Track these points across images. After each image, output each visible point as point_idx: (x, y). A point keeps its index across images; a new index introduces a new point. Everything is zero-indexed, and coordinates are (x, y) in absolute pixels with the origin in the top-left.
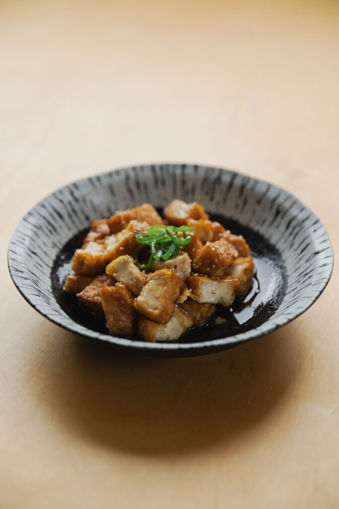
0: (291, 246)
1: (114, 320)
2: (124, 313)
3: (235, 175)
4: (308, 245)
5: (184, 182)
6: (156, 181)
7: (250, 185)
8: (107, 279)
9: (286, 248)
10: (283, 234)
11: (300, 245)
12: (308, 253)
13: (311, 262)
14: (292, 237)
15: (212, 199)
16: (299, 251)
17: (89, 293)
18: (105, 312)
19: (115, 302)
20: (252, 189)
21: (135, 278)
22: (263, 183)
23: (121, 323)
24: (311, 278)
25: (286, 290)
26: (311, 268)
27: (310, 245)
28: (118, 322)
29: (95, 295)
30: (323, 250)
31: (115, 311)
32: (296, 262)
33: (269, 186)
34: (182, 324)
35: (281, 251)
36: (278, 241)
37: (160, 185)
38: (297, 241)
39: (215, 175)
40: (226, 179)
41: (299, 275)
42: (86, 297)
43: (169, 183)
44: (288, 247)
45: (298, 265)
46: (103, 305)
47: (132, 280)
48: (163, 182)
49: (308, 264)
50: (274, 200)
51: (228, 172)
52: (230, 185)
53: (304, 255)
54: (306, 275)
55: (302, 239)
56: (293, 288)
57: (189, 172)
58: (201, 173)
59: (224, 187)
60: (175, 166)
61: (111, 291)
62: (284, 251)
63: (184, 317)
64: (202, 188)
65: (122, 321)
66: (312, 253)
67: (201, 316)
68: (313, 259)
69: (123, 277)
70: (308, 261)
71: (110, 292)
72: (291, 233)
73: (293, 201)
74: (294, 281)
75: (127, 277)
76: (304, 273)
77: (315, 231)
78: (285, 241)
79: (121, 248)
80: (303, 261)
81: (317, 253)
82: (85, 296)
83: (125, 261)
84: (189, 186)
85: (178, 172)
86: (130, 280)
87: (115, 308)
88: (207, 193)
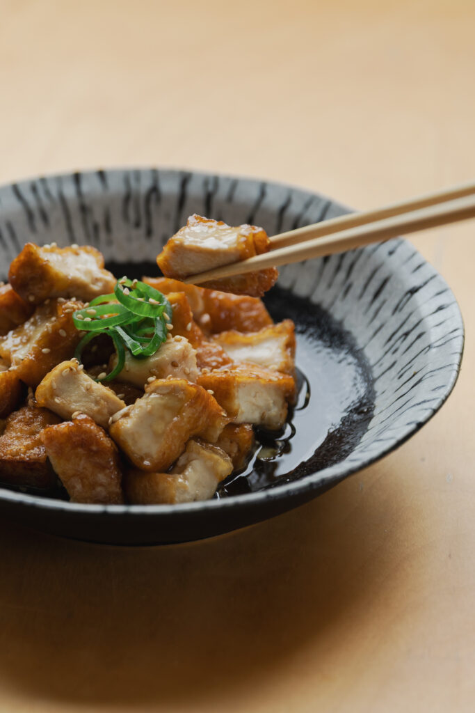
0: (346, 292)
1: (83, 486)
2: (103, 468)
3: (185, 179)
4: (385, 282)
5: (84, 209)
6: (30, 215)
7: (223, 191)
8: (35, 416)
9: (336, 297)
10: (320, 273)
11: (366, 286)
12: (392, 296)
13: (406, 310)
14: (341, 275)
15: (149, 233)
16: (368, 297)
17: (12, 447)
18: (61, 476)
19: (80, 450)
20: (230, 198)
21: (102, 398)
22: (250, 182)
23: (99, 489)
24: (423, 337)
25: (372, 372)
26: (413, 320)
27: (392, 280)
28: (94, 489)
29: (28, 448)
30: (426, 283)
31: (84, 468)
32: (368, 320)
33: (263, 189)
34: (212, 470)
35: (325, 306)
36: (313, 290)
37: (39, 223)
38: (358, 280)
39: (146, 184)
40: (170, 188)
41: (390, 339)
42: (8, 456)
43: (56, 215)
44: (341, 295)
45: (377, 323)
46: (53, 461)
47: (97, 403)
48: (45, 217)
49: (401, 316)
50: (283, 209)
51: (171, 173)
52: (182, 199)
53: (384, 302)
54: (407, 334)
55: (367, 272)
56: (387, 365)
57: (91, 187)
58: (116, 186)
59: (170, 206)
60: (59, 180)
61: (66, 430)
62: (332, 303)
63: (216, 457)
64: (125, 216)
65: (101, 485)
66: (403, 293)
67: (239, 450)
68: (409, 303)
69: (75, 402)
70: (397, 309)
71: (63, 435)
72: (338, 268)
73: (322, 205)
74: (382, 352)
75: (84, 399)
76: (400, 333)
77: (391, 253)
78: (330, 286)
79: (45, 350)
80: (386, 313)
81: (413, 291)
82: (6, 455)
83: (71, 369)
84: (98, 216)
85: (69, 191)
86: (93, 405)
87: (82, 462)
88: (137, 225)
